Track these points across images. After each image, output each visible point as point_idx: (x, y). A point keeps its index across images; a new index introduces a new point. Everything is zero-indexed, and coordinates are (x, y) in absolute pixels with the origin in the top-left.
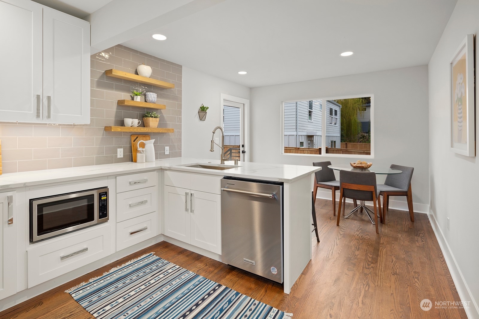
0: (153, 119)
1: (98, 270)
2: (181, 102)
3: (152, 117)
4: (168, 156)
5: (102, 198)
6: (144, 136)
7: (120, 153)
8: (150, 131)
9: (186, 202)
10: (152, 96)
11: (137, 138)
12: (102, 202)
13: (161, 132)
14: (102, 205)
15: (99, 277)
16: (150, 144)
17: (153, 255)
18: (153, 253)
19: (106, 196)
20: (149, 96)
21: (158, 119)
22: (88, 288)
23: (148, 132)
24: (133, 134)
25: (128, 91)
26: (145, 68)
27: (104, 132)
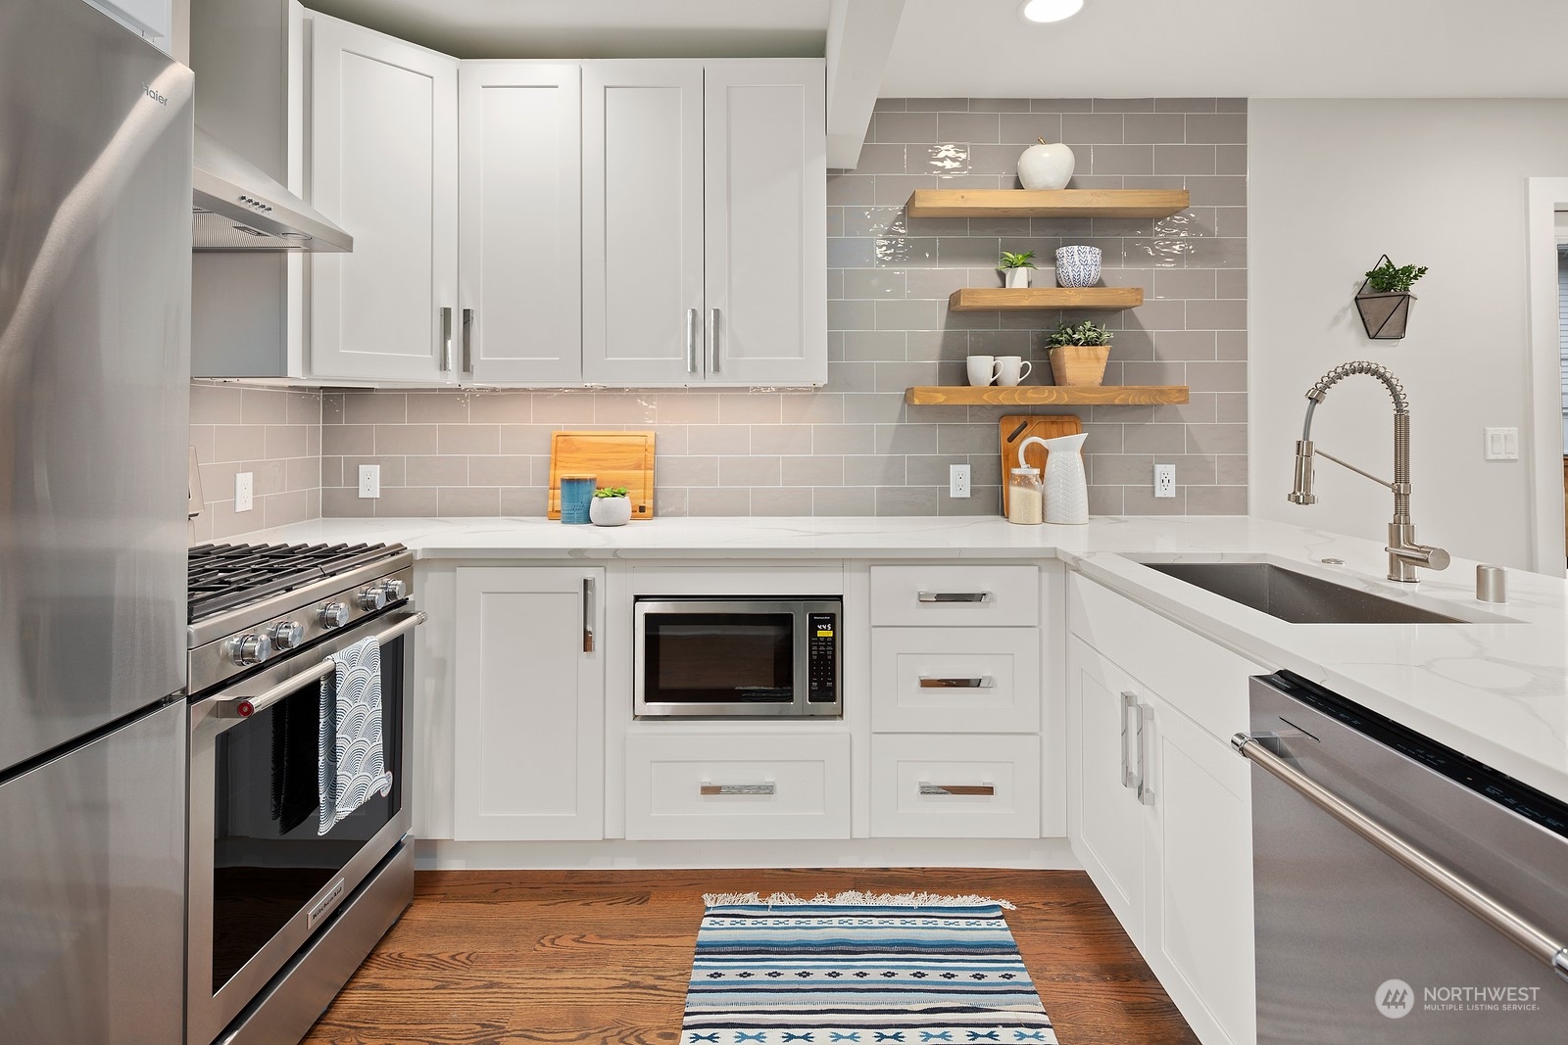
0: (1077, 351)
1: (815, 874)
2: (1245, 264)
3: (1076, 343)
4: (1167, 507)
5: (820, 634)
6: (1053, 418)
7: (960, 481)
8: (1065, 399)
9: (1125, 732)
10: (1080, 260)
11: (1025, 425)
12: (818, 646)
13: (1117, 402)
14: (819, 654)
15: (796, 902)
16: (1066, 452)
17: (1000, 913)
18: (1007, 905)
19: (833, 629)
20: (1065, 261)
21: (1103, 351)
22: (749, 922)
23: (1057, 403)
24: (1008, 413)
25: (990, 255)
26: (1046, 155)
27: (903, 409)
